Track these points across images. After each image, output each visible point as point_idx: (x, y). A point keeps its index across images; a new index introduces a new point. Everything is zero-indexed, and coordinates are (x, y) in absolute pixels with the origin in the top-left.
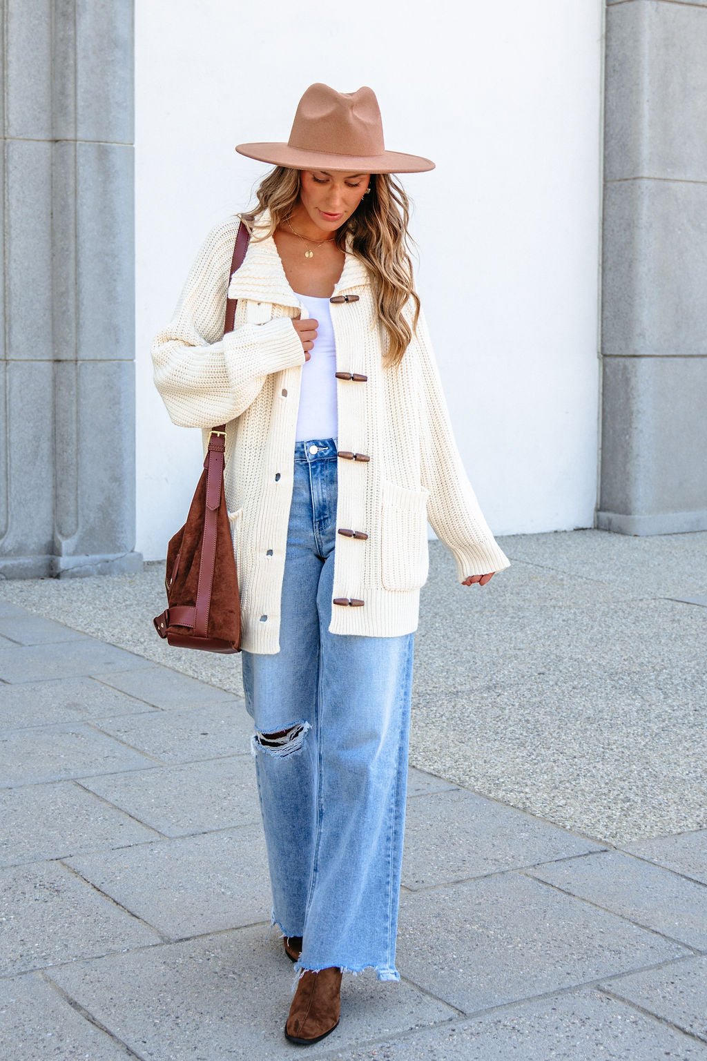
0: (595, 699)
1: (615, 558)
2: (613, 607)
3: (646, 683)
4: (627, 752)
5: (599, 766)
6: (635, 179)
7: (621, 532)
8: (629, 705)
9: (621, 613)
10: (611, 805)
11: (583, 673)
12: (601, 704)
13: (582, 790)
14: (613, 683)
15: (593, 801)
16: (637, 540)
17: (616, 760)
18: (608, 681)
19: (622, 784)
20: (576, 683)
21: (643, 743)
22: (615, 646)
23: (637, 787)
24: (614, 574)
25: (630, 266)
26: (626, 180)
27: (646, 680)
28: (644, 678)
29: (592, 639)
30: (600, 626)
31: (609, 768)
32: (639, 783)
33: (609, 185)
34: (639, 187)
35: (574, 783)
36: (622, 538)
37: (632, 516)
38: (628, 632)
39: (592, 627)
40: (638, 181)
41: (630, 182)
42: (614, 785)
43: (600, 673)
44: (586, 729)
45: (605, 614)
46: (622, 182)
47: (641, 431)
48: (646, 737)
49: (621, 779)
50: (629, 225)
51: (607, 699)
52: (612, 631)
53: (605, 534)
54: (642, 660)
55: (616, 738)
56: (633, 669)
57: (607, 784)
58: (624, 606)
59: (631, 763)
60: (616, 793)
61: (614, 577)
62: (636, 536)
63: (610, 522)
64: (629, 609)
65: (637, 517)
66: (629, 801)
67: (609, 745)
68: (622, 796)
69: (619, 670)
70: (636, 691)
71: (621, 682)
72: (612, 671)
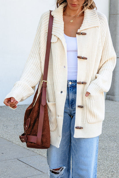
0: (105, 143)
1: (111, 106)
2: (110, 119)
3: (118, 139)
4: (113, 158)
5: (106, 162)
6: (117, 14)
7: (112, 100)
8: (114, 145)
9: (112, 120)
10: (109, 173)
11: (102, 136)
12: (106, 145)
13: (101, 169)
14: (109, 139)
15: (104, 172)
16: (116, 102)
17: (110, 160)
18: (108, 138)
19: (111, 167)
20: (100, 139)
21: (117, 155)
22: (110, 129)
23: (115, 168)
24: (110, 110)
25: (115, 36)
26: (115, 14)
27: (118, 138)
28: (117, 137)
29: (104, 127)
30: (107, 124)
31: (108, 162)
32: (116, 167)
33: (111, 16)
34: (118, 16)
35: (99, 167)
36: (112, 102)
37: (115, 96)
38: (113, 125)
39: (105, 124)
40: (118, 15)
41: (116, 15)
42: (109, 167)
43: (106, 136)
44: (102, 152)
45: (108, 121)
46: (114, 15)
47: (117, 76)
48: (118, 154)
49: (111, 166)
50: (115, 25)
51: (108, 143)
52: (109, 125)
53: (108, 101)
54: (117, 133)
55: (110, 154)
56: (114, 135)
57: (107, 167)
58: (113, 119)
59: (114, 161)
60: (110, 170)
61: (110, 111)
62: (116, 101)
63: (109, 97)
64: (114, 120)
65: (116, 96)
66: (113, 172)
67: (108, 156)
68: (111, 171)
69: (111, 136)
70: (115, 141)
71: (111, 139)
72: (109, 136)
